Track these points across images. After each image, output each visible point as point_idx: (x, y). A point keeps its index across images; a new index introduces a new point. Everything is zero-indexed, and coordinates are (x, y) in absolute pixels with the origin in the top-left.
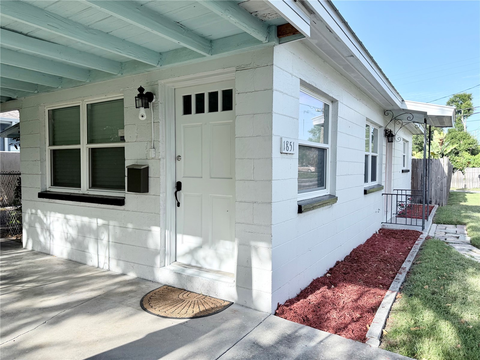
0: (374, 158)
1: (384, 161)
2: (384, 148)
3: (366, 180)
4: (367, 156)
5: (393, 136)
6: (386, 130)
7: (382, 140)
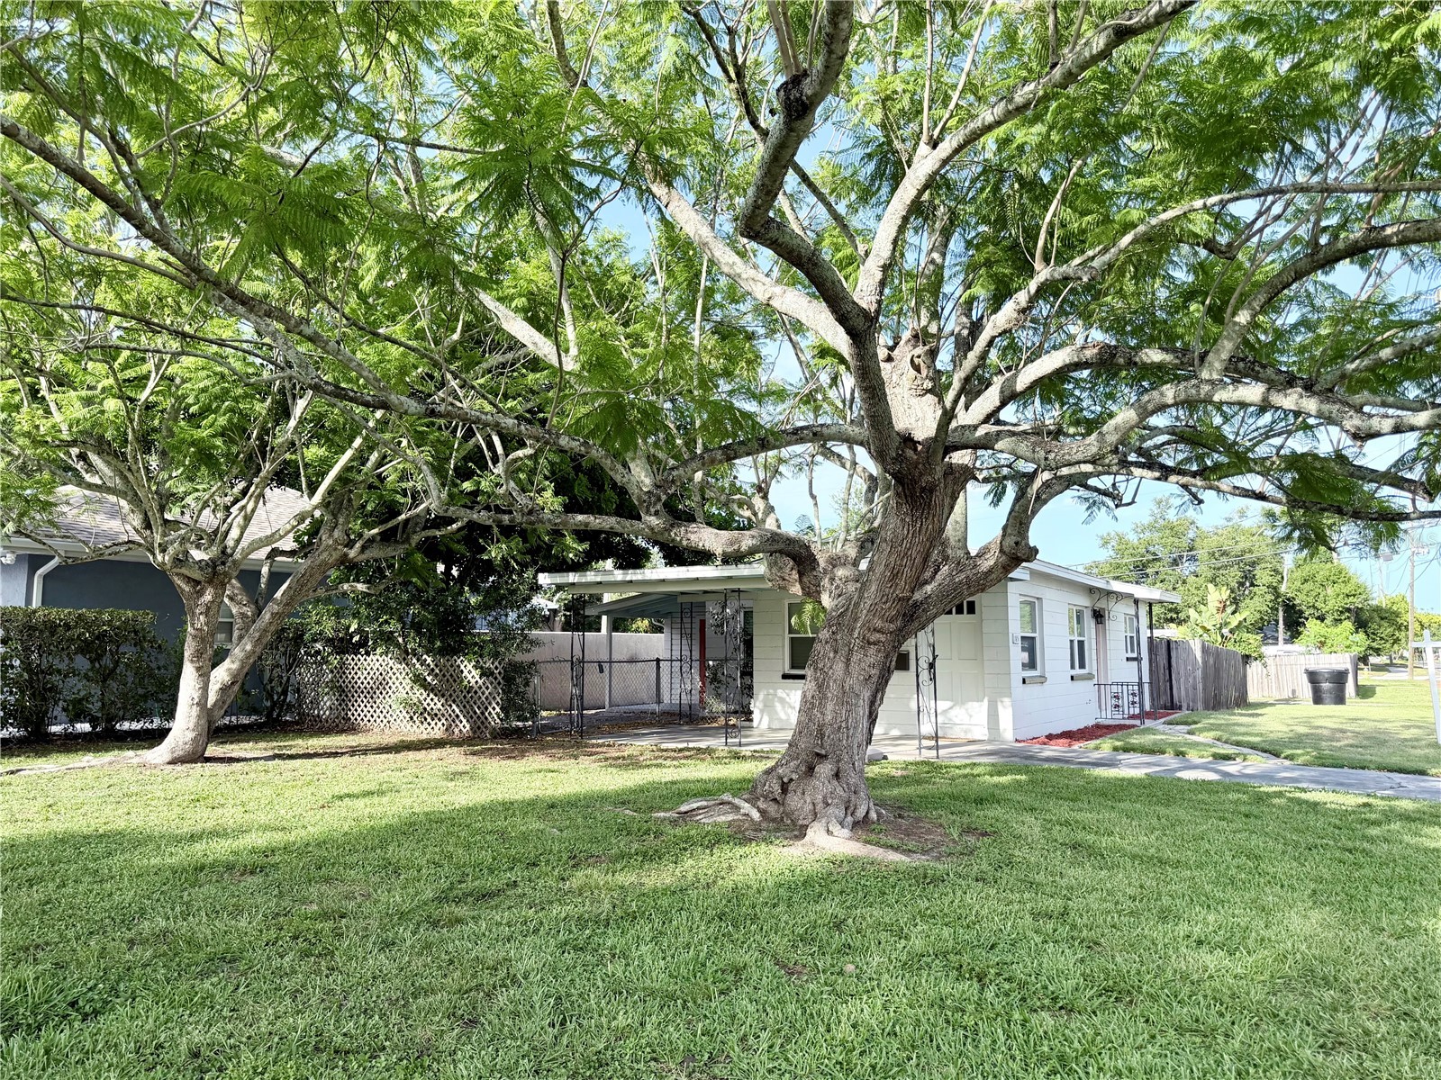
0: (1081, 643)
1: (1094, 646)
2: (1093, 631)
3: (1073, 667)
4: (1072, 641)
5: (1102, 616)
6: (1095, 611)
7: (1089, 623)
